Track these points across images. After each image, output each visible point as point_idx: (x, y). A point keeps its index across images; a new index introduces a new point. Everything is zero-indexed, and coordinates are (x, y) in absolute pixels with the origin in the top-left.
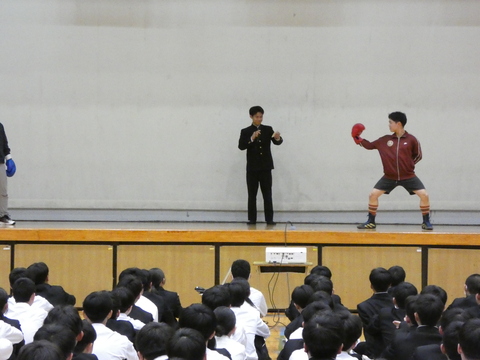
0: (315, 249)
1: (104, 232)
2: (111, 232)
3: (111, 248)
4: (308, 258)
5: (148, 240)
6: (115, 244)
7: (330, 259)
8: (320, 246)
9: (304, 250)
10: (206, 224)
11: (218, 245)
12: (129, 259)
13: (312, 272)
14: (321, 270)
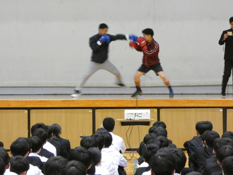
0: (156, 110)
1: (22, 102)
2: (26, 102)
3: (26, 112)
4: (151, 116)
5: (50, 106)
6: (29, 109)
7: (165, 116)
8: (159, 109)
9: (148, 111)
10: (87, 96)
11: (94, 109)
12: (38, 118)
13: (154, 125)
14: (159, 124)
